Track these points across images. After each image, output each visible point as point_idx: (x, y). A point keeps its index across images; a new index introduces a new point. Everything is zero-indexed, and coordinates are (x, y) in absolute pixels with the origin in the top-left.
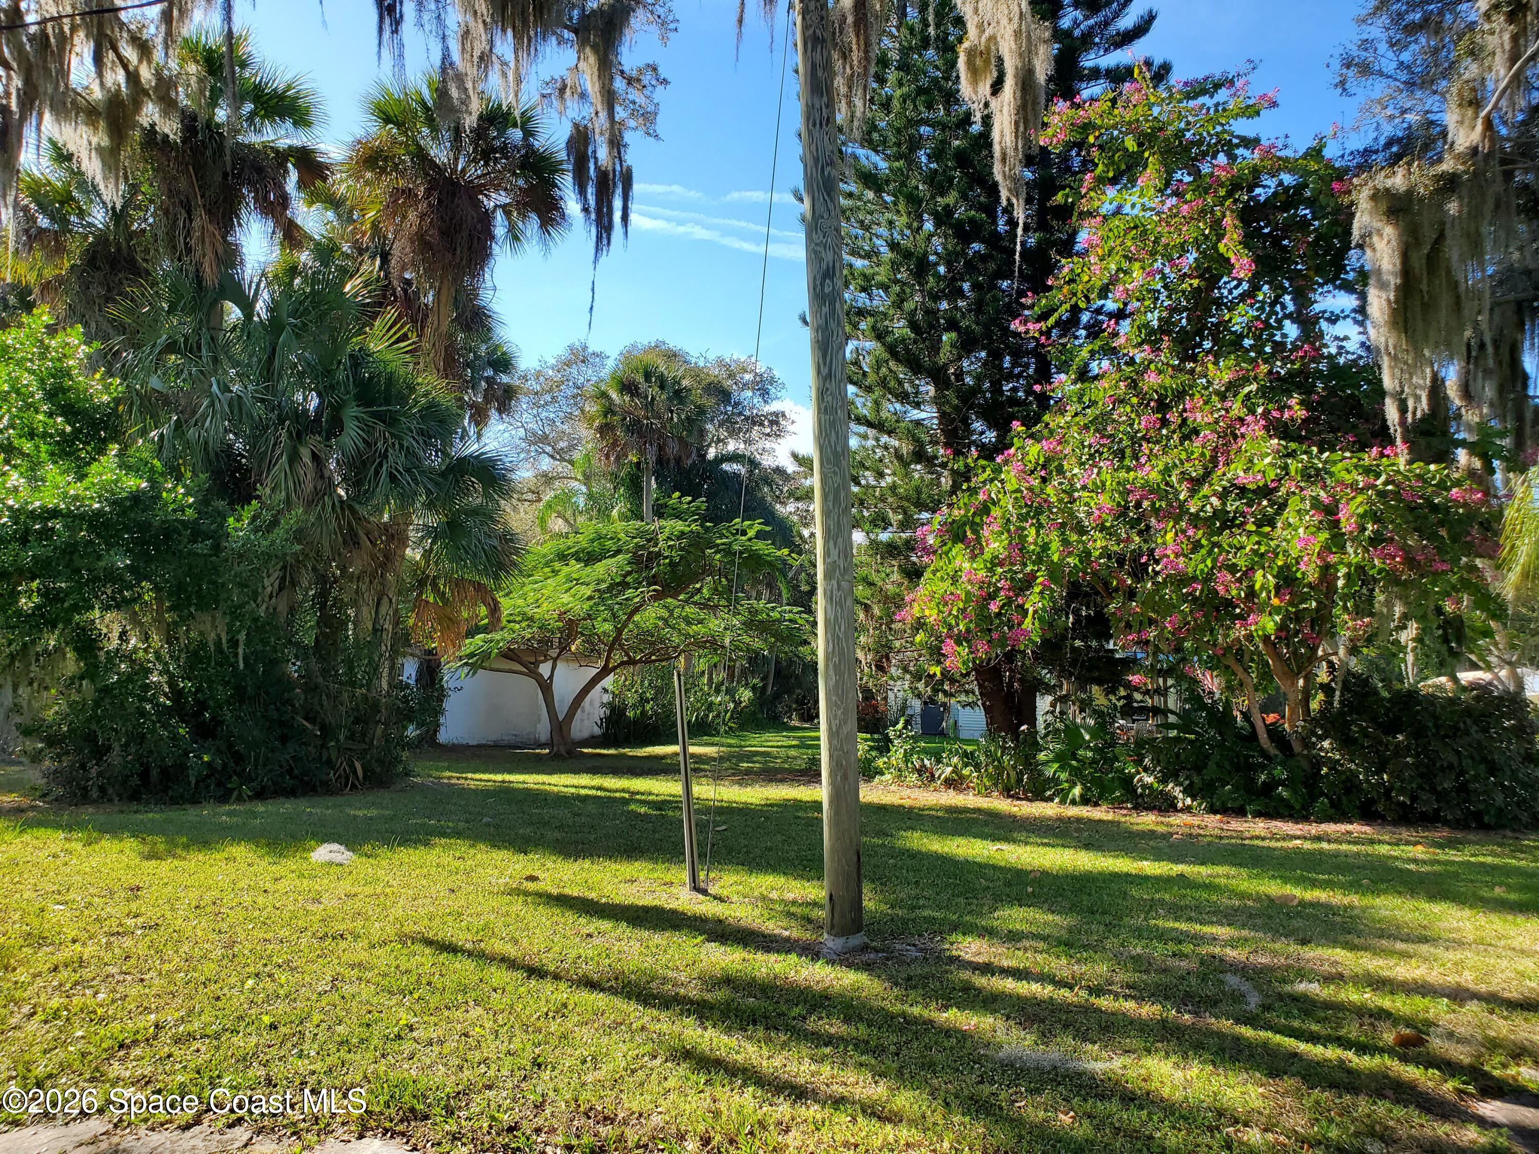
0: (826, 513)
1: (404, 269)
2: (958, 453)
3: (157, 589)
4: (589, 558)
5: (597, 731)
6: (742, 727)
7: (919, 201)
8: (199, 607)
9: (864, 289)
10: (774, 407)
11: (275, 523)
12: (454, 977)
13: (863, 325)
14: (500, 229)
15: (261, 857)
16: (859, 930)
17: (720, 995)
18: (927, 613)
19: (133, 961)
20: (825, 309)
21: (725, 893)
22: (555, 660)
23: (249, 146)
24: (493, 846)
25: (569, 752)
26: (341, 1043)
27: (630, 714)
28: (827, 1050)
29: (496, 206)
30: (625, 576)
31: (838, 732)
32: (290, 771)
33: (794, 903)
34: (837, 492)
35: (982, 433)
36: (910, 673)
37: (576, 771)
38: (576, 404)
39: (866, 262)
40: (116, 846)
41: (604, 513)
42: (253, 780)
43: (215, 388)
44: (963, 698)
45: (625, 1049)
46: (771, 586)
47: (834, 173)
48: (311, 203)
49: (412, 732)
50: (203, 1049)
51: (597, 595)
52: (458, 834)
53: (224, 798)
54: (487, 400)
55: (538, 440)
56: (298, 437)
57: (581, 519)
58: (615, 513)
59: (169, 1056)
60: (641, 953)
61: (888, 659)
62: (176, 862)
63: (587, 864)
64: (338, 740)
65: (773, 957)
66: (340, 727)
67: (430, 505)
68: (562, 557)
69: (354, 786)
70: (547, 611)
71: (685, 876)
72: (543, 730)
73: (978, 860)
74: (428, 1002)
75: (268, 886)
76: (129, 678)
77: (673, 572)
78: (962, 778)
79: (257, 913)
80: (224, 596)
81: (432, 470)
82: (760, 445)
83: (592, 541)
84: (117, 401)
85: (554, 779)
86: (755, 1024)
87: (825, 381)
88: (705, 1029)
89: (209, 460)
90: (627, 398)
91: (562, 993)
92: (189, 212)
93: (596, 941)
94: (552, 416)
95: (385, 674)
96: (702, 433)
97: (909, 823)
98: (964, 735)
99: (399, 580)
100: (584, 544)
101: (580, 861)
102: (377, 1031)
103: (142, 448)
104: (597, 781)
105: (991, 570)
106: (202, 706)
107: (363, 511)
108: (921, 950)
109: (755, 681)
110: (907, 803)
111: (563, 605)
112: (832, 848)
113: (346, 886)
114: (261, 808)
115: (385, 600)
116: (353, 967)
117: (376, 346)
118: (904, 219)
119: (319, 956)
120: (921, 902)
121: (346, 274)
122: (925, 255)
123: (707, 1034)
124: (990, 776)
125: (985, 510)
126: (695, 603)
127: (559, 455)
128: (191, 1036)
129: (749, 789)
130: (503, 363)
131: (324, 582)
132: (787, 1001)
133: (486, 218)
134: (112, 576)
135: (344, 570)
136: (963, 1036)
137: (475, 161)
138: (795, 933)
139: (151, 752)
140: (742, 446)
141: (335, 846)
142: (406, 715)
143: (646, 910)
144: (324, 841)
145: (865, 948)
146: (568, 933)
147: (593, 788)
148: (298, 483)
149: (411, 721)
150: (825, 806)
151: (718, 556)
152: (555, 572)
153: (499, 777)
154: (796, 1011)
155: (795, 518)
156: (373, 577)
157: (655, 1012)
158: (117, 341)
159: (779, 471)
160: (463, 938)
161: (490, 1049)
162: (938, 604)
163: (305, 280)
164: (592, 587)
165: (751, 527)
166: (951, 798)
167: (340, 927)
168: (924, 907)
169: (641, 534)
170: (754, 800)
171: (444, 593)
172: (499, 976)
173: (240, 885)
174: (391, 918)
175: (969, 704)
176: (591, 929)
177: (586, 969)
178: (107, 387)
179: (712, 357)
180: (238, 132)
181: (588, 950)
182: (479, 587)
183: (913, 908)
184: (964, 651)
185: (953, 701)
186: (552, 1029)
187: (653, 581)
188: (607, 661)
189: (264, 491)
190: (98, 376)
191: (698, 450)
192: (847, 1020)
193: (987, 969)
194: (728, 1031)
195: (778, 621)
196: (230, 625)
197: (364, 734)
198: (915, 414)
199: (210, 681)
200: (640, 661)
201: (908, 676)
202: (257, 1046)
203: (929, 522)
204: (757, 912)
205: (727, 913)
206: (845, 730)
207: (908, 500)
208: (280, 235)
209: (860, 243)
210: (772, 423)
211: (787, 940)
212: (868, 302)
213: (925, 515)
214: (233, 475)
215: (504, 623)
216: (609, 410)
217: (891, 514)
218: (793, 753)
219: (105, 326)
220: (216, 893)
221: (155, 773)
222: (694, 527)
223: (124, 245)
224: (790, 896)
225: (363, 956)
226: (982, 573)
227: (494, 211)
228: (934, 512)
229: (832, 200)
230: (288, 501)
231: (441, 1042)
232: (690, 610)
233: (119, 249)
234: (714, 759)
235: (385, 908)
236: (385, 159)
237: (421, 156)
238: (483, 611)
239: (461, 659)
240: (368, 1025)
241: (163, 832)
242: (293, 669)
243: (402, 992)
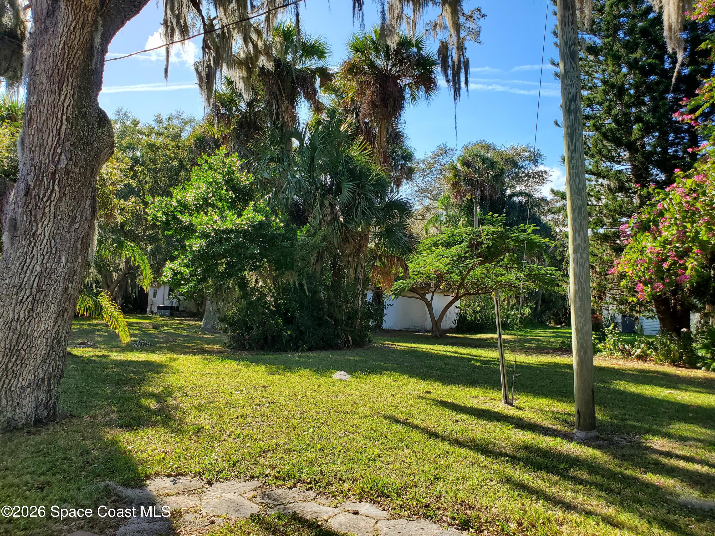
0: (574, 219)
1: (365, 117)
2: (643, 186)
3: (269, 261)
4: (448, 245)
5: (453, 326)
6: (525, 327)
7: (619, 58)
8: (287, 270)
9: (588, 106)
10: (541, 168)
11: (315, 233)
12: (397, 435)
13: (588, 124)
14: (407, 95)
15: (313, 376)
16: (594, 429)
17: (523, 454)
18: (627, 270)
19: (265, 417)
20: (572, 117)
21: (522, 406)
22: (433, 293)
23: (301, 70)
24: (410, 376)
25: (441, 335)
26: (350, 460)
27: (469, 318)
28: (580, 487)
29: (405, 84)
30: (465, 253)
31: (581, 329)
32: (322, 339)
33: (558, 413)
34: (580, 208)
35: (657, 175)
36: (617, 301)
37: (445, 344)
38: (441, 173)
39: (589, 92)
40: (257, 368)
41: (455, 224)
42: (307, 343)
43: (289, 176)
44: (647, 314)
45: (477, 475)
46: (539, 257)
47: (576, 48)
48: (325, 92)
49: (371, 323)
50: (295, 456)
51: (452, 262)
52: (394, 370)
53: (296, 350)
54: (401, 175)
55: (423, 191)
56: (323, 196)
57: (443, 227)
58: (460, 224)
59: (282, 458)
60: (482, 431)
61: (604, 293)
62: (279, 376)
63: (453, 387)
64: (341, 326)
65: (548, 438)
66: (342, 320)
67: (378, 223)
68: (436, 245)
69: (348, 347)
70: (429, 269)
71: (501, 396)
72: (428, 324)
73: (658, 397)
74: (386, 445)
75: (316, 388)
76: (258, 299)
77: (489, 251)
78: (647, 355)
79: (312, 400)
80: (296, 264)
81: (378, 208)
82: (533, 188)
83: (449, 237)
84: (252, 184)
85: (435, 347)
86: (541, 470)
87: (572, 152)
88: (516, 470)
89: (288, 207)
90: (466, 168)
91: (446, 447)
92: (277, 101)
93: (460, 424)
94: (430, 179)
95: (360, 298)
96: (503, 183)
97: (617, 377)
98: (646, 333)
99: (365, 257)
100: (446, 238)
101: (450, 386)
102: (365, 455)
103: (261, 203)
104: (455, 349)
105: (664, 247)
106: (287, 311)
107: (349, 226)
108: (629, 442)
109: (531, 304)
110: (616, 366)
111: (436, 267)
112: (579, 388)
113: (348, 390)
114: (311, 355)
115: (360, 266)
116: (353, 426)
117: (354, 154)
118: (611, 68)
119: (338, 421)
120: (627, 417)
121: (340, 122)
122: (623, 84)
123: (517, 473)
124: (663, 355)
125: (661, 214)
126: (501, 266)
127: (434, 198)
128: (290, 451)
129: (530, 357)
130: (408, 157)
131: (335, 258)
132: (557, 461)
133: (401, 91)
134: (252, 257)
135: (342, 252)
136: (657, 488)
137: (396, 65)
138: (559, 427)
139: (268, 330)
140: (523, 188)
141: (343, 372)
142: (370, 316)
143: (483, 411)
144: (337, 370)
145: (597, 438)
146: (447, 419)
147: (453, 352)
148: (324, 216)
149: (371, 318)
150: (575, 367)
151: (512, 243)
152: (432, 252)
153: (410, 345)
154: (563, 465)
155: (552, 223)
156: (354, 256)
157: (491, 460)
158: (251, 159)
159: (543, 199)
160: (400, 416)
161: (415, 469)
162: (633, 265)
163: (324, 127)
164: (449, 258)
165: (529, 228)
166: (640, 365)
167: (347, 408)
168: (629, 420)
169: (473, 233)
170: (533, 362)
171: (384, 262)
172: (417, 436)
173: (305, 387)
174: (368, 406)
175: (650, 317)
176: (457, 418)
177: (455, 436)
178: (248, 178)
179: (508, 146)
180: (296, 64)
181: (457, 427)
182: (399, 259)
183: (623, 420)
184: (648, 289)
185: (641, 315)
186: (442, 463)
187: (479, 256)
188: (458, 294)
189: (310, 219)
190: (244, 174)
191: (501, 191)
192: (590, 473)
193: (668, 454)
194: (527, 472)
195: (543, 274)
196: (299, 276)
197: (352, 324)
198: (618, 167)
199: (290, 301)
200: (473, 294)
201: (615, 302)
202: (316, 457)
203: (627, 222)
204: (539, 416)
205: (524, 415)
206: (585, 329)
207: (615, 211)
208: (313, 107)
209: (586, 83)
210: (539, 176)
211: (555, 430)
212: (591, 112)
213: (624, 219)
214: (297, 214)
215: (410, 275)
216: (457, 175)
217: (605, 219)
218: (552, 340)
219: (246, 152)
220: (295, 390)
221: (269, 338)
222: (499, 229)
223: (253, 118)
224: (555, 410)
225: (357, 422)
226: (658, 249)
227: (404, 87)
228: (630, 217)
229: (575, 63)
230: (320, 223)
231: (393, 464)
232: (498, 269)
233: (251, 120)
234: (511, 341)
235: (365, 401)
236: (357, 69)
237: (372, 65)
238: (401, 270)
239: (392, 291)
240: (361, 453)
241: (274, 364)
242: (322, 295)
243: (374, 439)
